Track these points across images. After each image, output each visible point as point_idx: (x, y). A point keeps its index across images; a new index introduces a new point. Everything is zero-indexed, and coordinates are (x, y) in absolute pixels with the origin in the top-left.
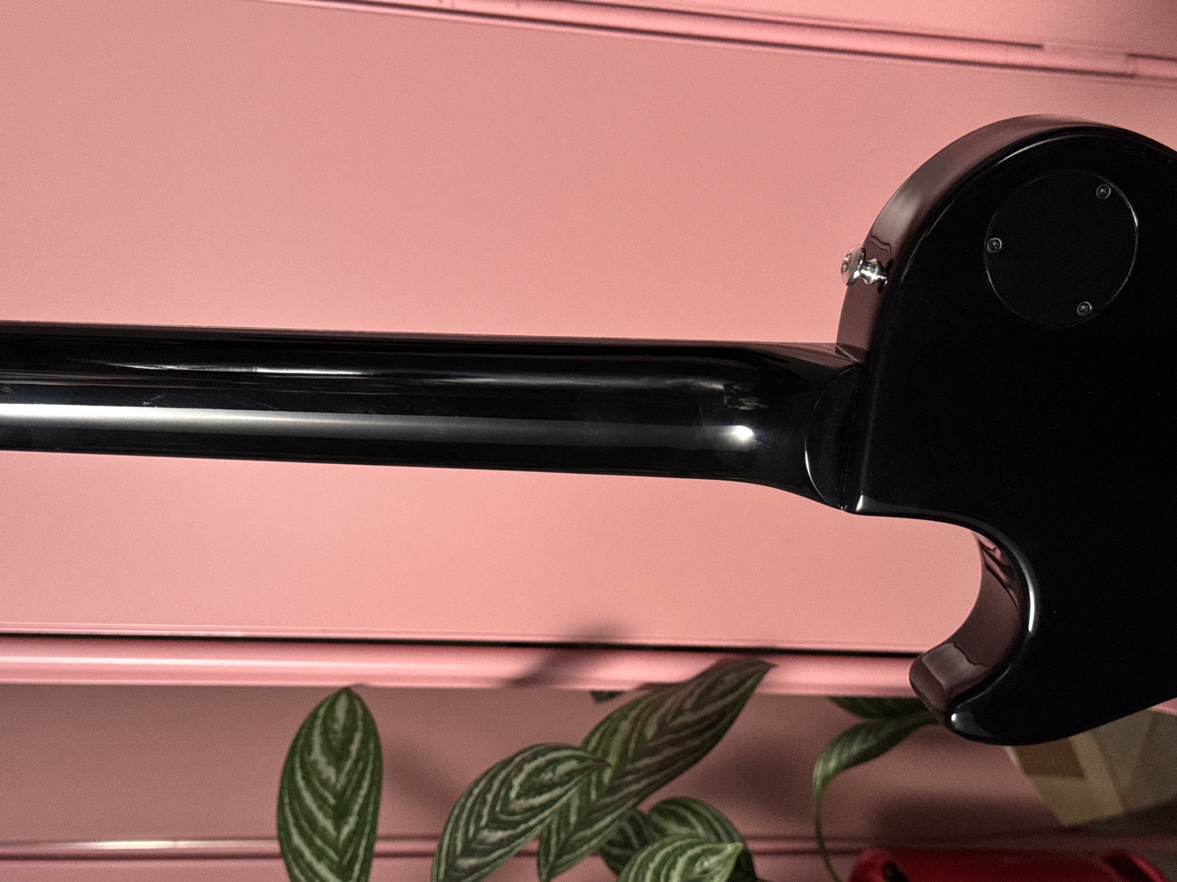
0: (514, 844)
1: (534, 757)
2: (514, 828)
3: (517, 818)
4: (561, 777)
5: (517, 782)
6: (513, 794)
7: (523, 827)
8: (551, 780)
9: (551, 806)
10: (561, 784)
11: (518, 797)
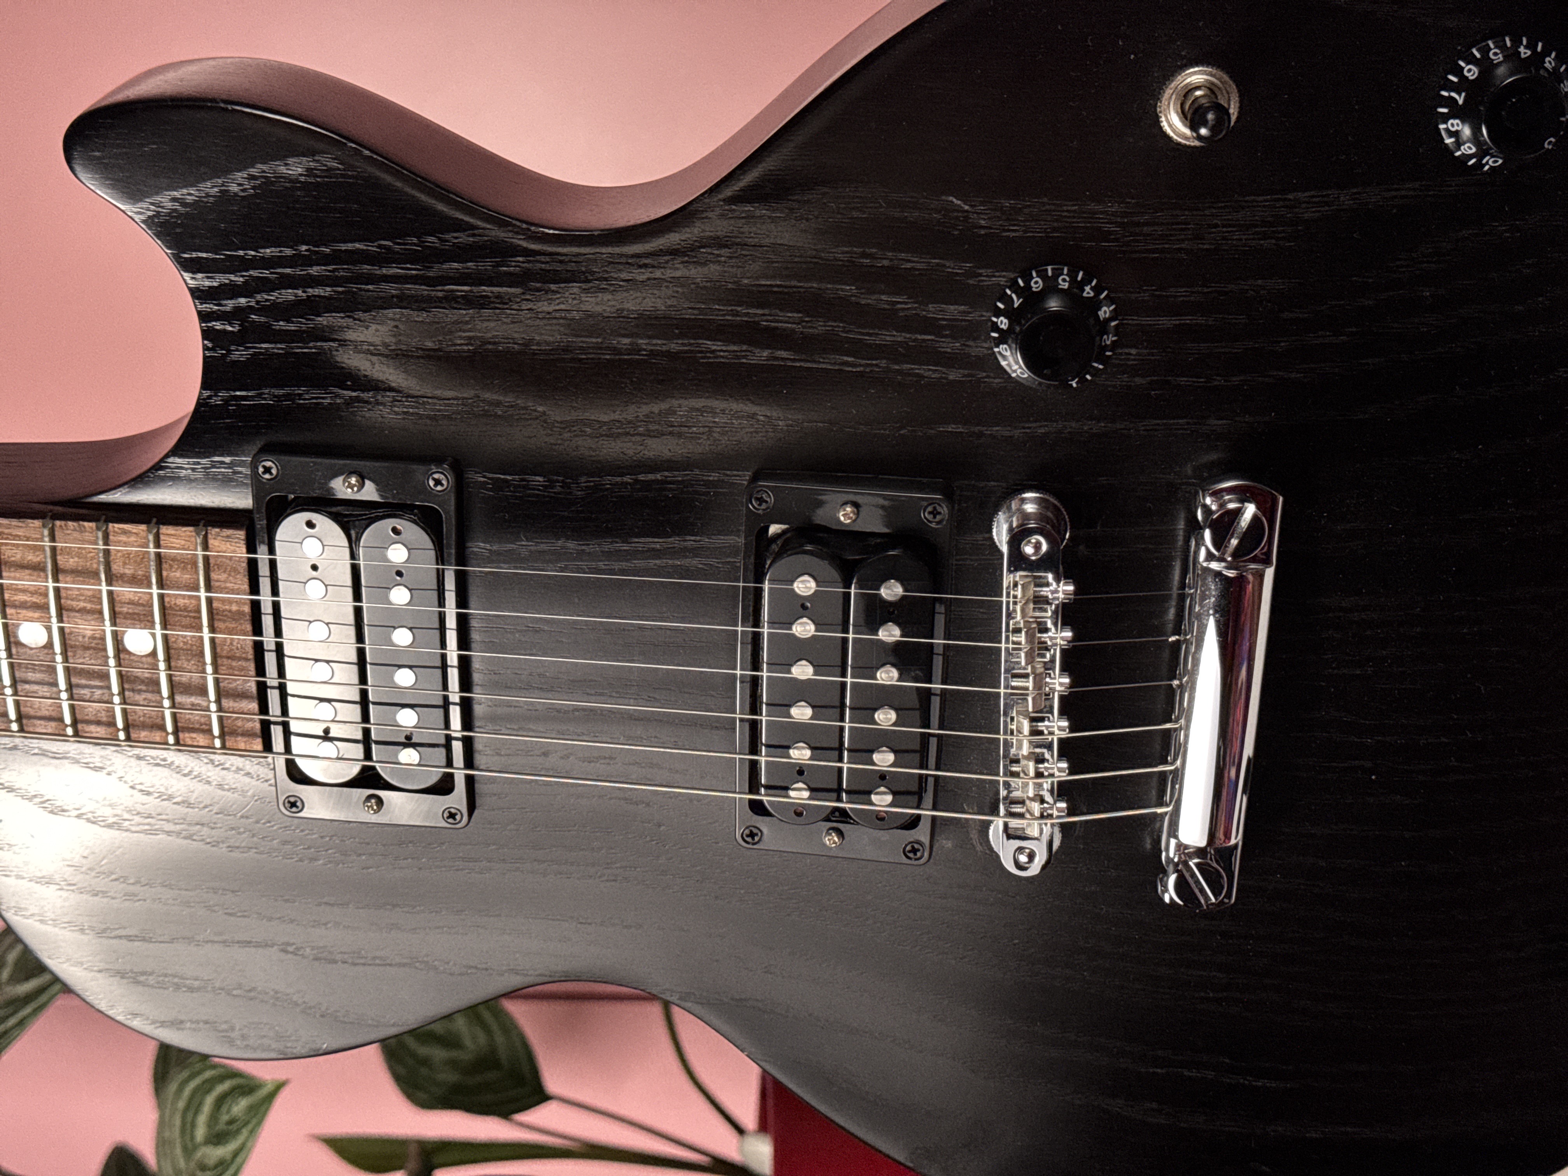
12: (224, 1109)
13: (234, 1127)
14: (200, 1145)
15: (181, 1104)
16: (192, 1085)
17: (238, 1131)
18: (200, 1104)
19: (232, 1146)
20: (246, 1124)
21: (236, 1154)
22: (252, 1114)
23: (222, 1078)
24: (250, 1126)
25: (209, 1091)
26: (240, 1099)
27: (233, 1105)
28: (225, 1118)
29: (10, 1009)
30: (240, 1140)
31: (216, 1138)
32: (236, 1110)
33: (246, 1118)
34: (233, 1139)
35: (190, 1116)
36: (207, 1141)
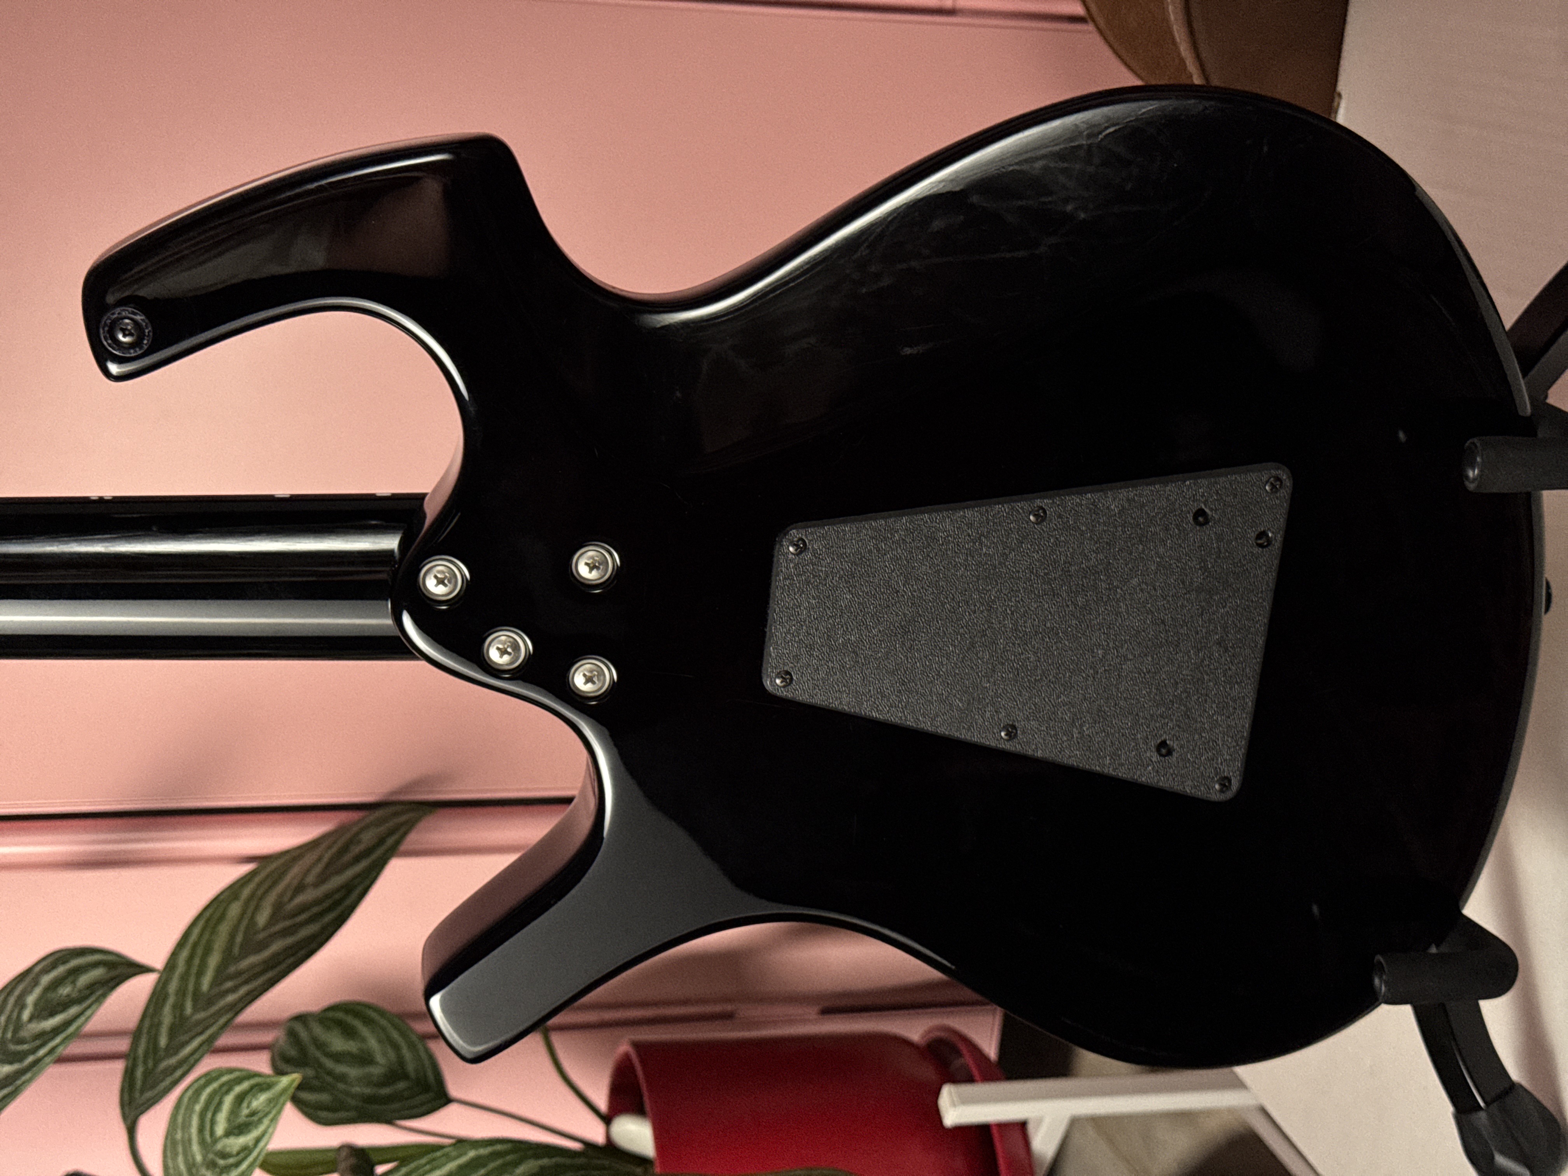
0: (19, 1082)
1: (54, 966)
2: (20, 1060)
3: (25, 1047)
4: (80, 991)
5: (31, 999)
6: (26, 1015)
7: (31, 1059)
8: (68, 996)
10: (78, 1001)
11: (31, 1019)
12: (245, 1105)
13: (255, 1118)
14: (220, 1138)
15: (198, 1108)
16: (209, 1090)
17: (260, 1121)
18: (220, 1103)
19: (255, 1134)
20: (266, 1115)
21: (258, 1140)
22: (272, 1105)
23: (239, 1081)
24: (271, 1116)
25: (227, 1092)
26: (259, 1094)
27: (253, 1100)
28: (245, 1111)
29: (38, 1042)
30: (262, 1128)
31: (237, 1129)
32: (255, 1104)
33: (267, 1110)
34: (256, 1127)
35: (209, 1115)
36: (228, 1134)
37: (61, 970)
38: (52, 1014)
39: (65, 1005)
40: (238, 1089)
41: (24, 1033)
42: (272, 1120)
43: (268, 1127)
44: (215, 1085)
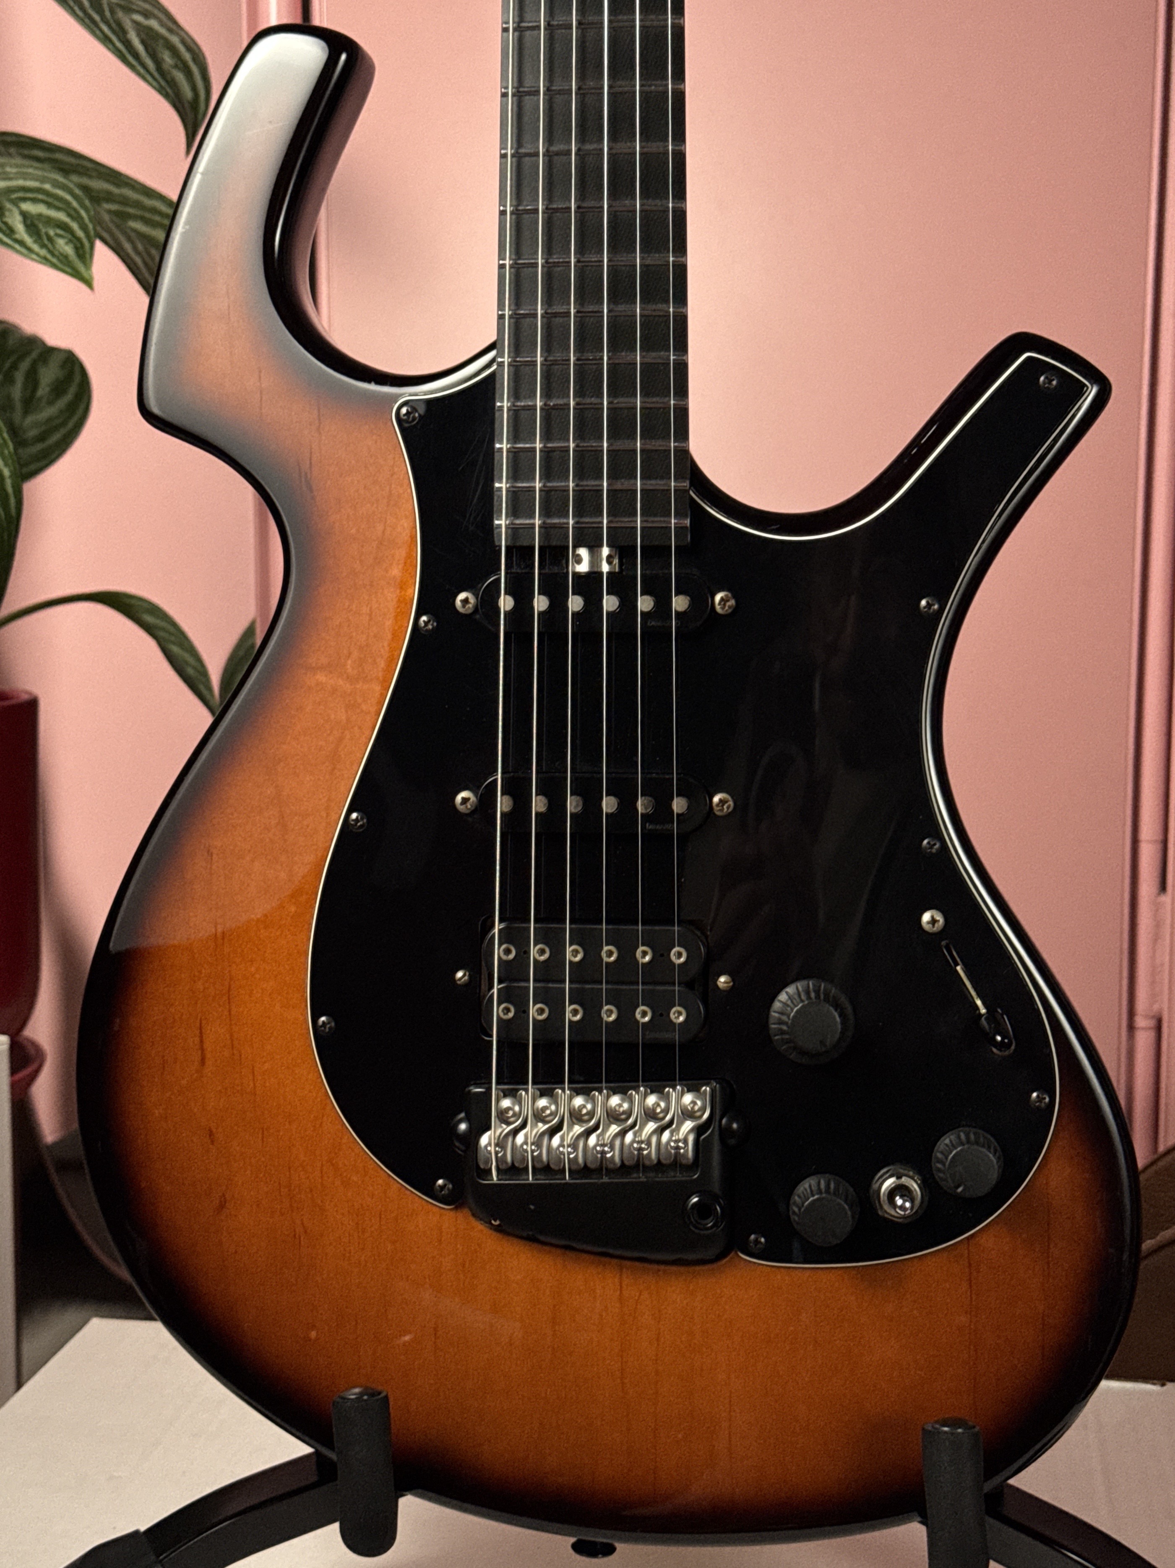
1: (189, 49)
3: (108, 14)
4: (169, 73)
5: (153, 23)
6: (138, 18)
7: (97, 18)
8: (163, 60)
9: (130, 52)
10: (159, 68)
11: (135, 22)
12: (59, 231)
13: (46, 242)
14: (18, 207)
15: (47, 186)
16: (68, 197)
17: (43, 246)
18: (58, 209)
19: (28, 240)
20: (50, 253)
21: (22, 243)
22: (60, 258)
23: (84, 227)
24: (49, 256)
25: (69, 215)
26: (71, 245)
27: (65, 240)
28: (52, 233)
29: (114, 25)
30: (36, 247)
31: (31, 224)
32: (61, 242)
33: (56, 253)
34: (35, 242)
35: (40, 196)
36: (25, 215)
37: (187, 56)
38: (143, 42)
39: (153, 56)
40: (75, 226)
41: (120, 14)
42: (45, 259)
43: (38, 255)
44: (75, 204)
